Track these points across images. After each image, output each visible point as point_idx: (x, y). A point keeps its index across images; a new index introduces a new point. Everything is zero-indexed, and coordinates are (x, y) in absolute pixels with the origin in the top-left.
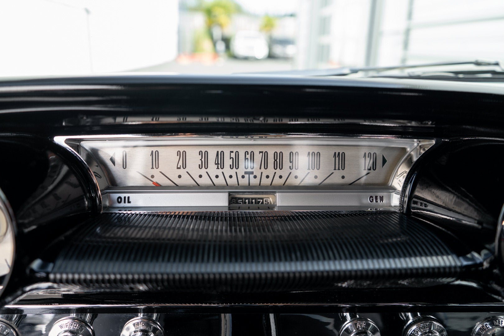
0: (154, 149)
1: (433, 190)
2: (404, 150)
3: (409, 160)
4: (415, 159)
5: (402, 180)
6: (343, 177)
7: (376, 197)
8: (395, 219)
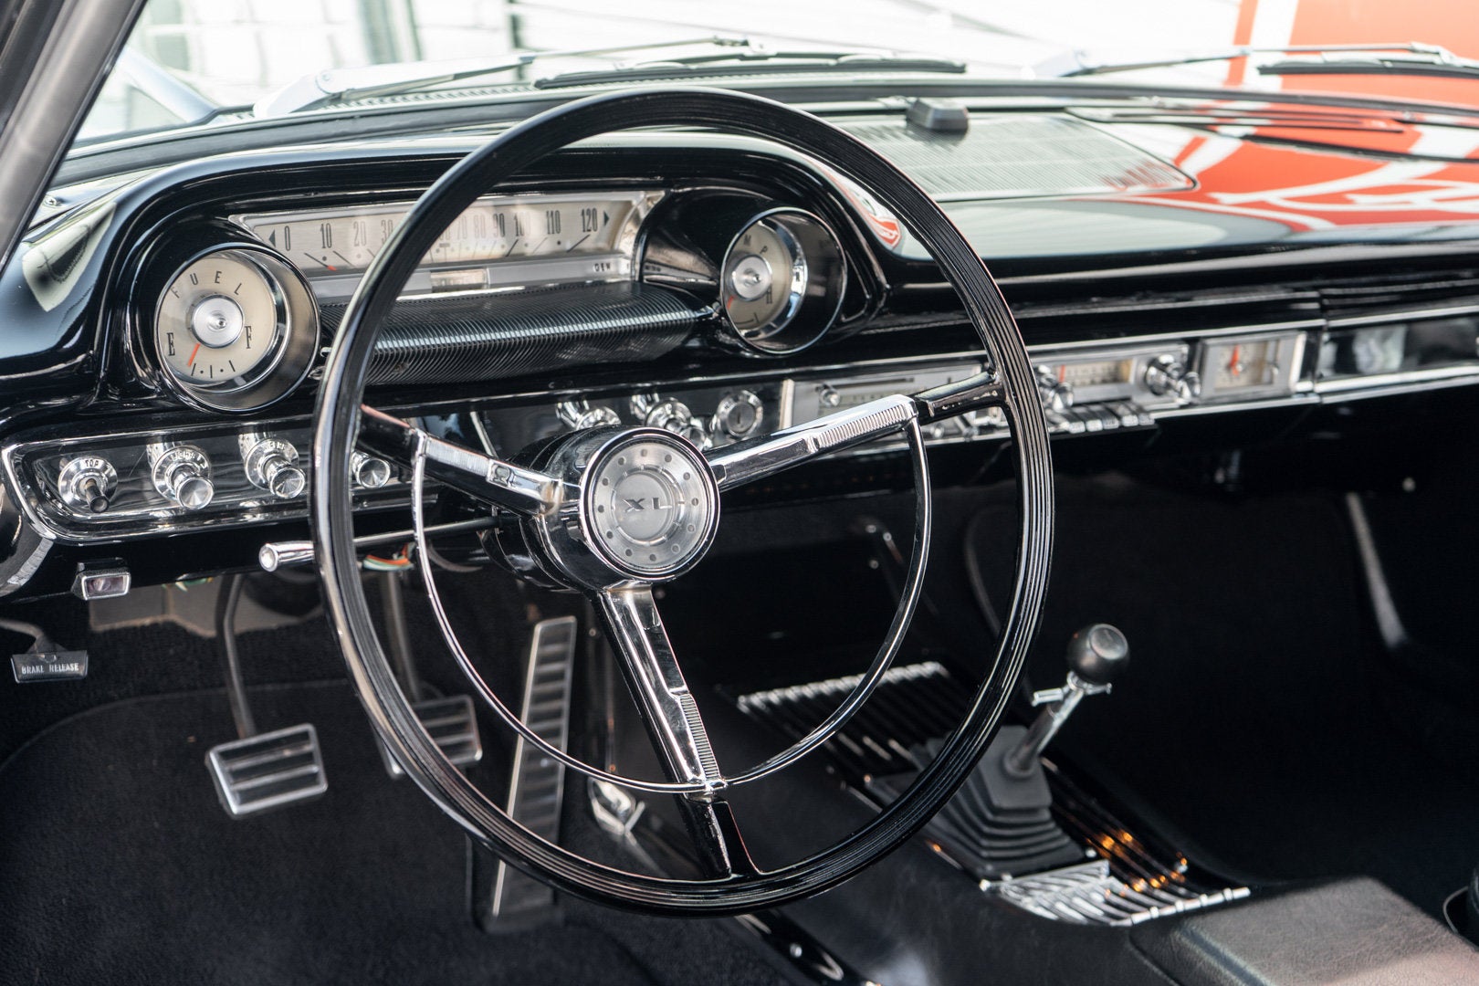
0: (325, 222)
1: (665, 251)
2: (628, 204)
3: (636, 217)
4: (643, 215)
5: (632, 239)
6: (559, 243)
7: (602, 265)
8: (625, 288)
